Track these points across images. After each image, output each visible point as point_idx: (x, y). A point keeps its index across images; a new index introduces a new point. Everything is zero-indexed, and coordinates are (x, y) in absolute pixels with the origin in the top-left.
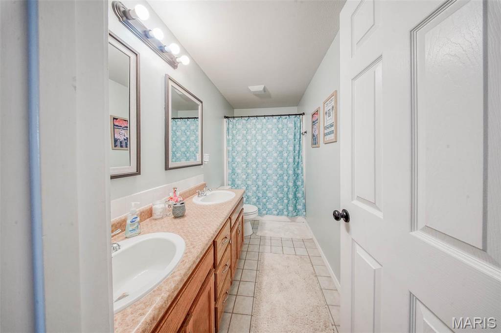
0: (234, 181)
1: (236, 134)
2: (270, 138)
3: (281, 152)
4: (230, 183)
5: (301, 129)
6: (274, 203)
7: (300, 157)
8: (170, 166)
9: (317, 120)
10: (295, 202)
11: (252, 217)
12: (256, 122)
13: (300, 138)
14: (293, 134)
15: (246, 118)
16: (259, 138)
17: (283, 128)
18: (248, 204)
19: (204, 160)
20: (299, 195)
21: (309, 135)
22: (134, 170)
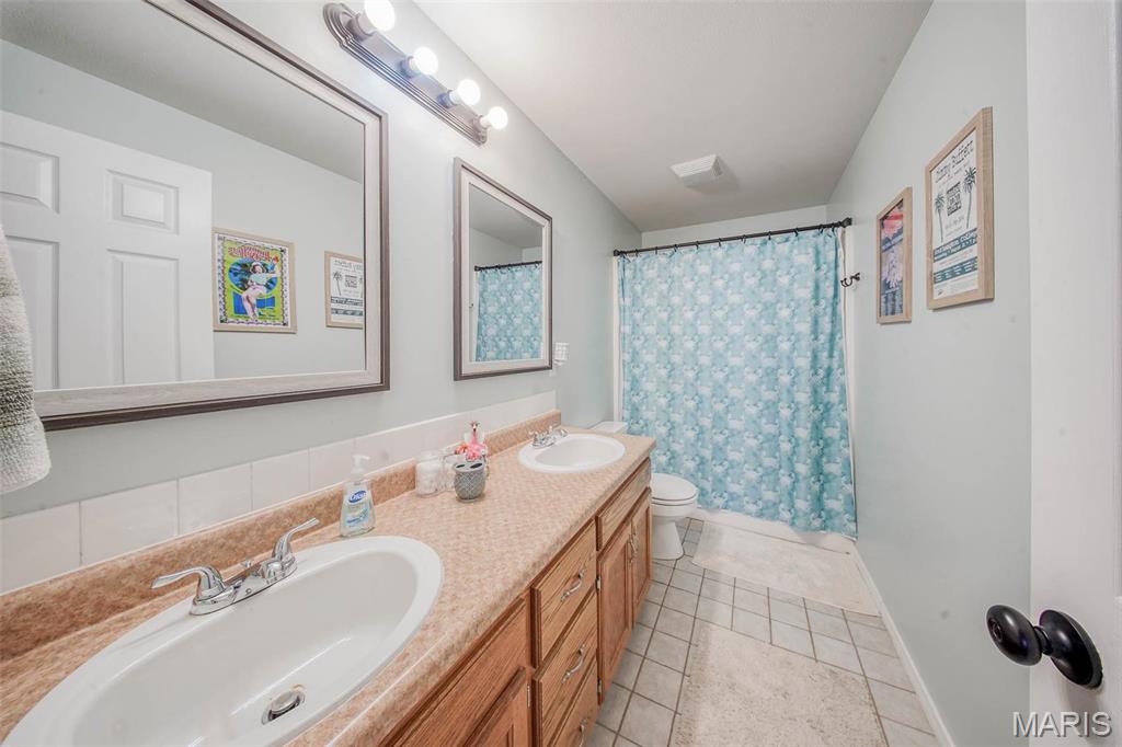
0: (637, 409)
1: (643, 293)
2: (735, 299)
3: (771, 340)
4: (627, 414)
5: (841, 269)
6: (749, 481)
7: (836, 353)
8: (465, 371)
9: (900, 232)
10: (816, 487)
11: (681, 512)
12: (694, 260)
13: (836, 296)
14: (811, 284)
15: (668, 252)
16: (704, 299)
17: (778, 269)
18: (674, 471)
19: (556, 357)
20: (833, 468)
21: (870, 287)
22: (375, 379)
